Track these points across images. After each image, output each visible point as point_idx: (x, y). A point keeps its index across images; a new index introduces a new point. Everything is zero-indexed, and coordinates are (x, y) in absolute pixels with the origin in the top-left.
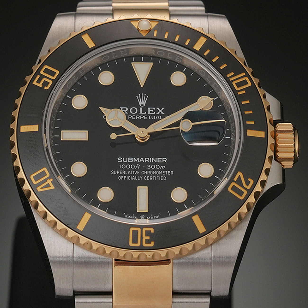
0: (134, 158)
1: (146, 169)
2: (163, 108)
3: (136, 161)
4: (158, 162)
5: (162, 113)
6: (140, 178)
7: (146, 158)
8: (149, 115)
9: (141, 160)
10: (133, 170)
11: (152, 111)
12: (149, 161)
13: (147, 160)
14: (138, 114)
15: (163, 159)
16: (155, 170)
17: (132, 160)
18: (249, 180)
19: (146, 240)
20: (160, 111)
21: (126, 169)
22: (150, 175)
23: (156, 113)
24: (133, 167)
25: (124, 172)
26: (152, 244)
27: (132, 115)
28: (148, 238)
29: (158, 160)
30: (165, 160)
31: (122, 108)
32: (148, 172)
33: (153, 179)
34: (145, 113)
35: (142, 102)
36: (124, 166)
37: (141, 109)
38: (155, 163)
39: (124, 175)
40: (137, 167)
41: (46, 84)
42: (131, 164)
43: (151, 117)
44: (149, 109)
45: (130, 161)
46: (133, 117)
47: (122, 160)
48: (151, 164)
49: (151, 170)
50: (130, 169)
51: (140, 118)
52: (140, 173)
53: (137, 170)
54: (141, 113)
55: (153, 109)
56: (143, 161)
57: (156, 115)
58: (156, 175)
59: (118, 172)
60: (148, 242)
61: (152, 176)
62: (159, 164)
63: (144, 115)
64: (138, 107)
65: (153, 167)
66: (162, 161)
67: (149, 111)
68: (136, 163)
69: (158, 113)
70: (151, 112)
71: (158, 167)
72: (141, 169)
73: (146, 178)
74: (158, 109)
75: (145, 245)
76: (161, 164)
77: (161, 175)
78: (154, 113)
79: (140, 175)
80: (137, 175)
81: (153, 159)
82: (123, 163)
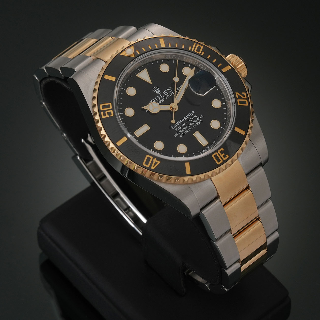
0: (179, 122)
1: (189, 123)
2: (170, 88)
3: (181, 122)
4: (191, 115)
5: (172, 90)
6: (190, 130)
7: (184, 118)
8: (167, 95)
9: (183, 121)
10: (184, 127)
11: (166, 92)
12: (187, 118)
13: (185, 118)
14: (161, 99)
15: (192, 112)
16: (193, 120)
17: (178, 123)
18: (243, 93)
19: (223, 156)
20: (170, 90)
21: (180, 130)
22: (193, 125)
23: (169, 92)
24: (182, 126)
25: (180, 132)
26: (227, 157)
27: (159, 101)
28: (223, 154)
29: (190, 115)
30: (193, 112)
31: (151, 101)
32: (191, 124)
33: (196, 125)
34: (164, 96)
35: (158, 92)
36: (177, 129)
37: (160, 95)
38: (190, 117)
39: (181, 133)
40: (184, 125)
41: (109, 114)
42: (179, 125)
43: (168, 96)
44: (164, 92)
45: (178, 124)
46: (160, 102)
47: (174, 126)
48: (189, 119)
49: (191, 122)
50: (182, 128)
51: (164, 100)
52: (188, 127)
53: (185, 126)
54: (162, 97)
55: (166, 91)
56: (184, 120)
57: (170, 93)
58: (196, 123)
59: (177, 134)
60: (225, 156)
61: (194, 124)
62: (192, 116)
63: (164, 97)
64: (158, 95)
65: (191, 120)
66: (192, 114)
67: (165, 93)
68: (181, 124)
69: (170, 92)
70: (166, 94)
71: (193, 118)
72: (187, 125)
73: (193, 127)
74: (168, 89)
75: (224, 159)
76: (193, 116)
77: (198, 121)
78: (168, 93)
79: (189, 128)
80: (187, 129)
81: (187, 116)
82: (175, 128)
